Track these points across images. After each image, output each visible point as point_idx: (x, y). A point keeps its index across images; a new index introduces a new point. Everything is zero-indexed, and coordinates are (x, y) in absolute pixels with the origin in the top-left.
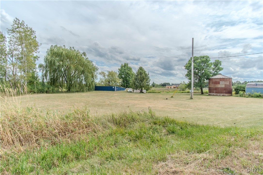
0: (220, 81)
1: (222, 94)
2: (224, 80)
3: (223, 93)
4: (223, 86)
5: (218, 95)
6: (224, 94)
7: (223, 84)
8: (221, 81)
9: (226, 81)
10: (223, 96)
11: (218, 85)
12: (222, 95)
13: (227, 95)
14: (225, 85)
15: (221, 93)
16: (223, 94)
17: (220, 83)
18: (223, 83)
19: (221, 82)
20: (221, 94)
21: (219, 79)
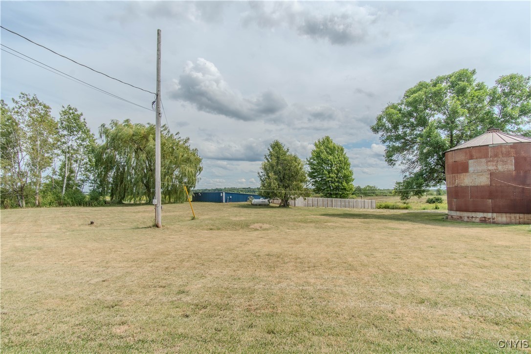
0: (470, 162)
1: (480, 215)
2: (486, 156)
3: (484, 212)
4: (483, 180)
5: (466, 219)
6: (489, 215)
7: (480, 173)
8: (471, 158)
9: (496, 155)
10: (484, 221)
11: (462, 176)
12: (478, 220)
13: (503, 218)
14: (491, 174)
15: (476, 211)
16: (485, 215)
17: (471, 169)
18: (479, 168)
19: (473, 165)
20: (474, 214)
21: (466, 153)
